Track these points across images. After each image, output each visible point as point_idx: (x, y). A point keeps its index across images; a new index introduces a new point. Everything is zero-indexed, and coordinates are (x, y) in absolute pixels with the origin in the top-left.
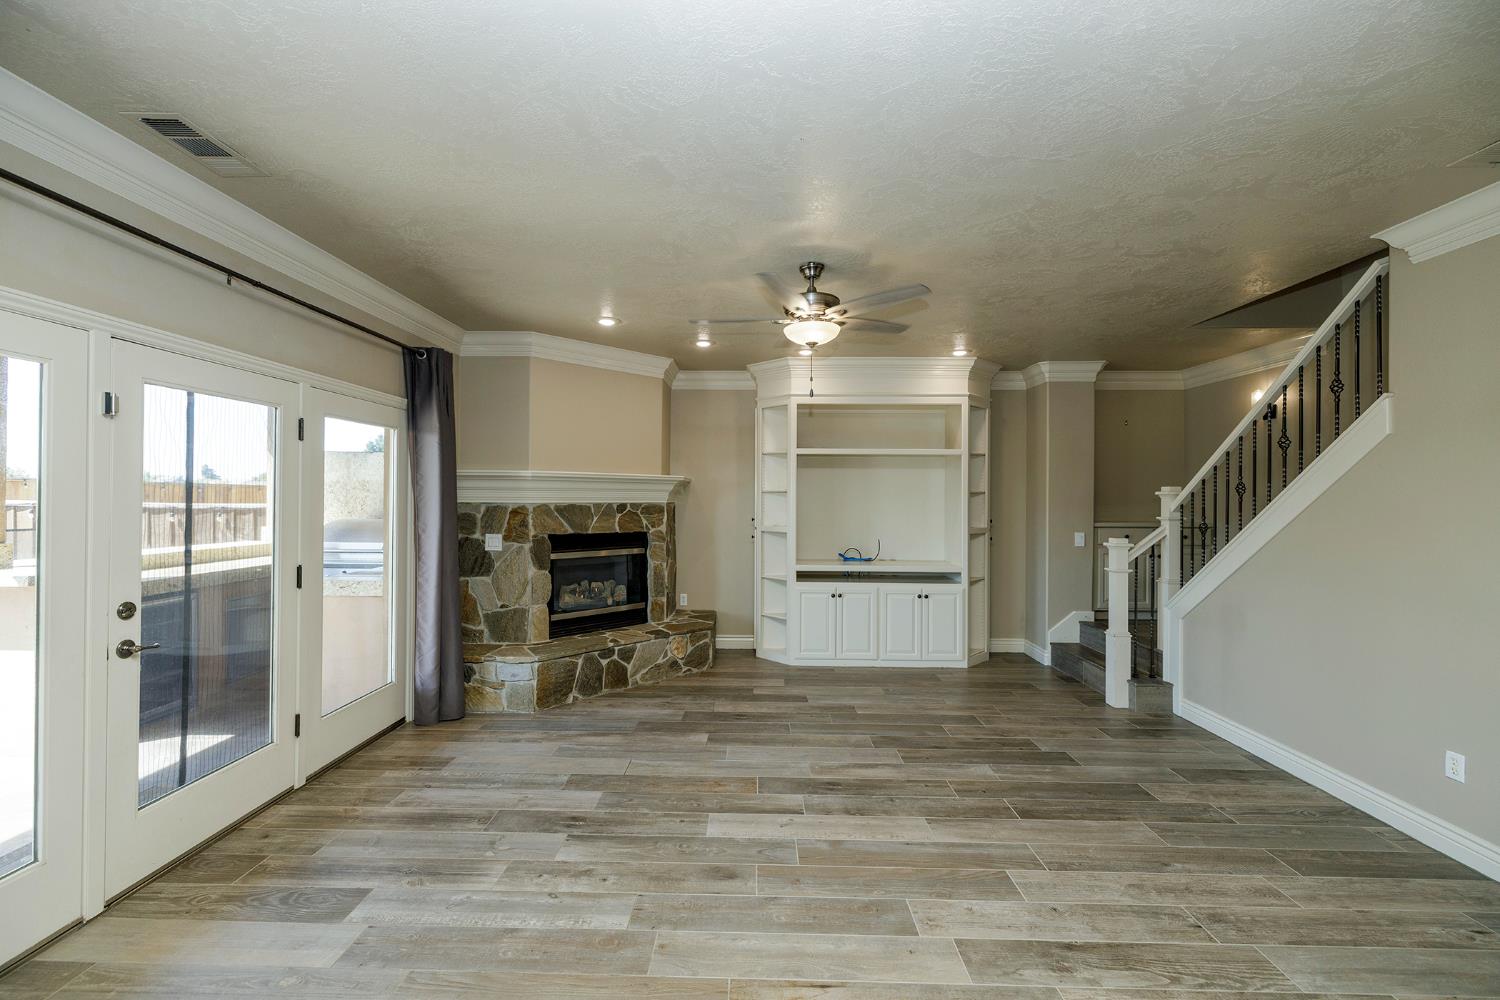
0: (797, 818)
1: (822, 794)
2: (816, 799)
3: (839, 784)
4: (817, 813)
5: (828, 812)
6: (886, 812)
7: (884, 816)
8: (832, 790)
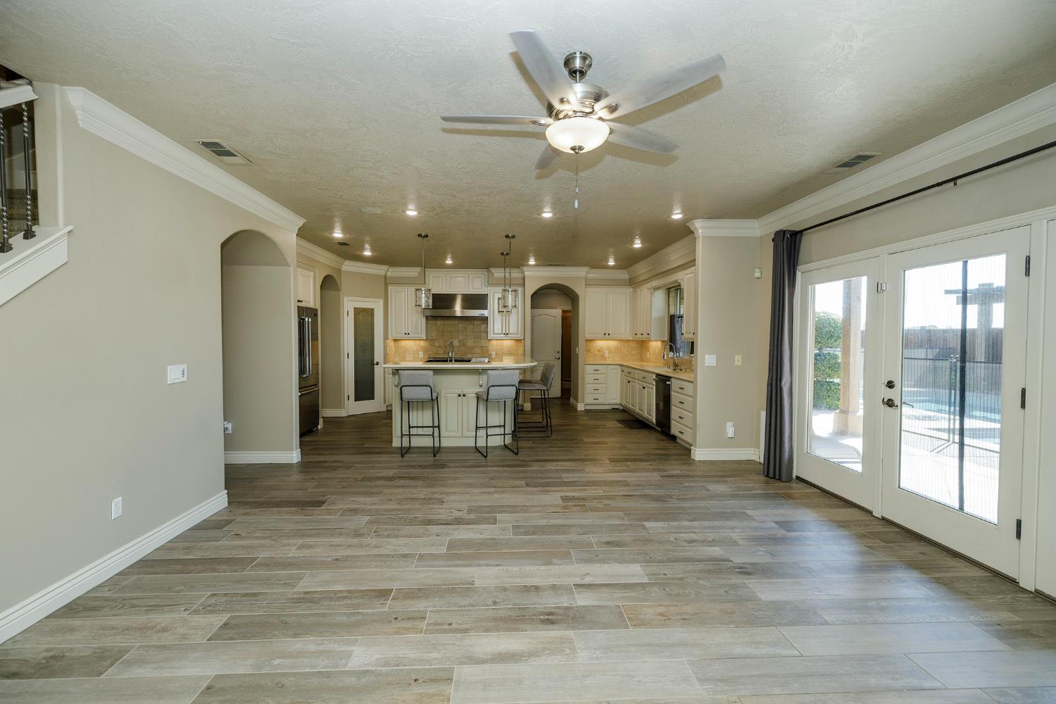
0: (578, 581)
1: (558, 608)
2: (564, 601)
3: (543, 621)
4: (562, 585)
5: (554, 588)
6: (505, 590)
7: (507, 586)
8: (551, 614)
